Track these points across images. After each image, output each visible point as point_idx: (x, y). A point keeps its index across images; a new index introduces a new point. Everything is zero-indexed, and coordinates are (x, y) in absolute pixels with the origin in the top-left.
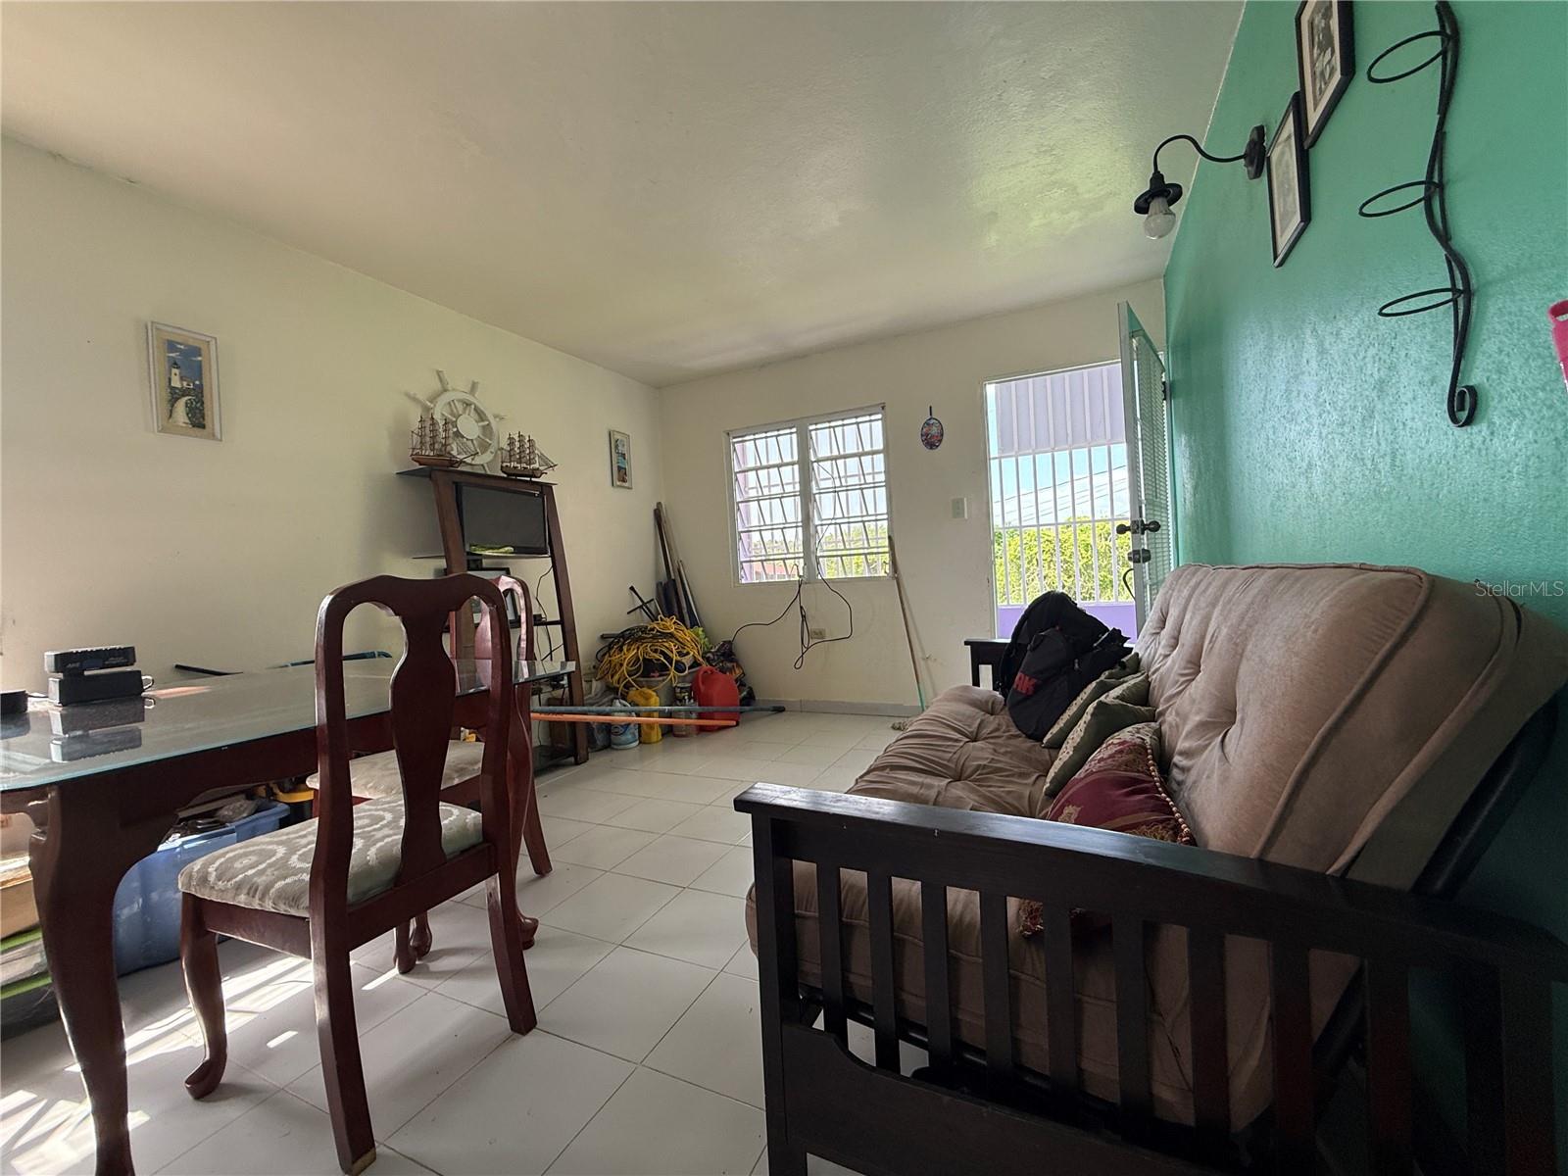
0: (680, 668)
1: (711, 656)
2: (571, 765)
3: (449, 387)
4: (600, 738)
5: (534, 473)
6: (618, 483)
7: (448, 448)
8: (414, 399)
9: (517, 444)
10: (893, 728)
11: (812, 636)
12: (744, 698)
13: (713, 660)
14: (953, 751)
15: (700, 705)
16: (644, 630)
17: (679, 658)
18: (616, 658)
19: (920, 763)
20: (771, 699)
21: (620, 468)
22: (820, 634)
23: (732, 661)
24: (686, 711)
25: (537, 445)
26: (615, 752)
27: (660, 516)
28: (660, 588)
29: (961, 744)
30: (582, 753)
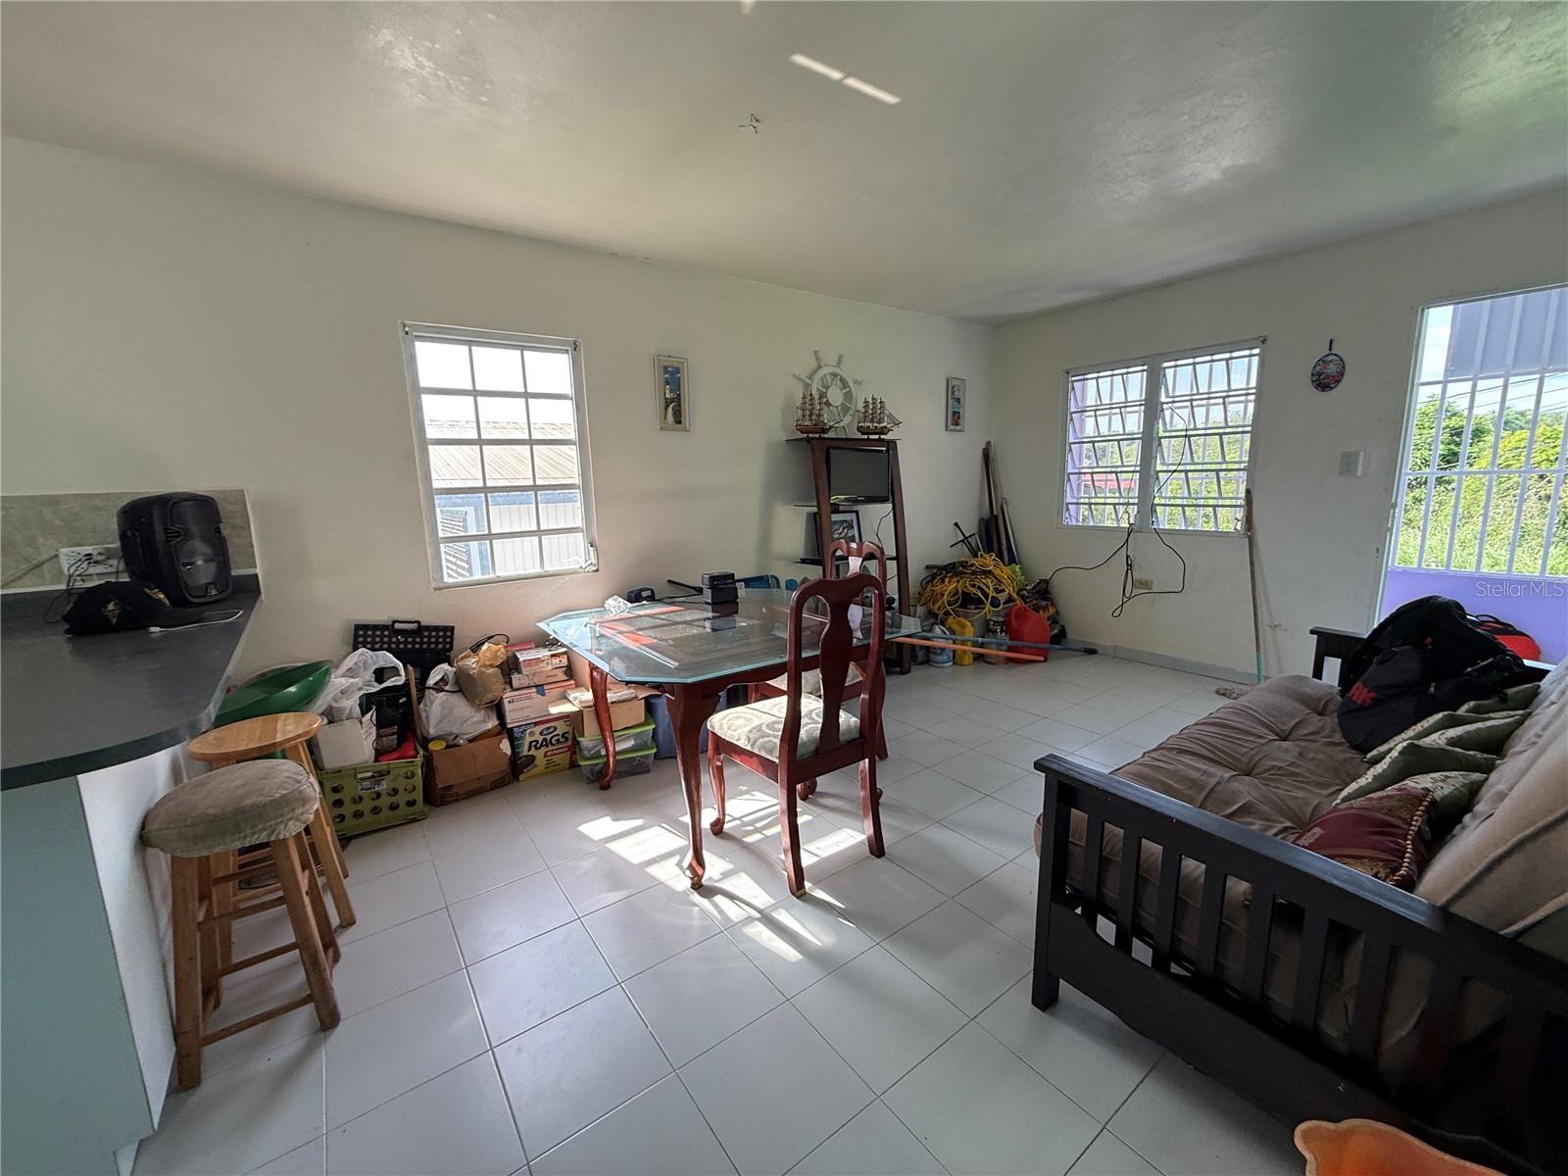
0: (995, 603)
1: (1027, 594)
2: (896, 673)
3: (822, 364)
4: (921, 655)
5: (883, 431)
6: (952, 427)
7: (822, 418)
8: (800, 379)
9: (871, 406)
10: (1218, 692)
11: (1135, 584)
12: (1056, 635)
13: (1028, 598)
14: (1251, 746)
15: (1010, 639)
16: (964, 564)
17: (994, 594)
18: (938, 588)
19: (1213, 753)
20: (1083, 639)
21: (954, 413)
22: (1146, 585)
23: (1046, 599)
24: (997, 644)
25: (886, 407)
26: (933, 668)
27: (988, 457)
28: (982, 524)
29: (1264, 741)
30: (906, 665)
